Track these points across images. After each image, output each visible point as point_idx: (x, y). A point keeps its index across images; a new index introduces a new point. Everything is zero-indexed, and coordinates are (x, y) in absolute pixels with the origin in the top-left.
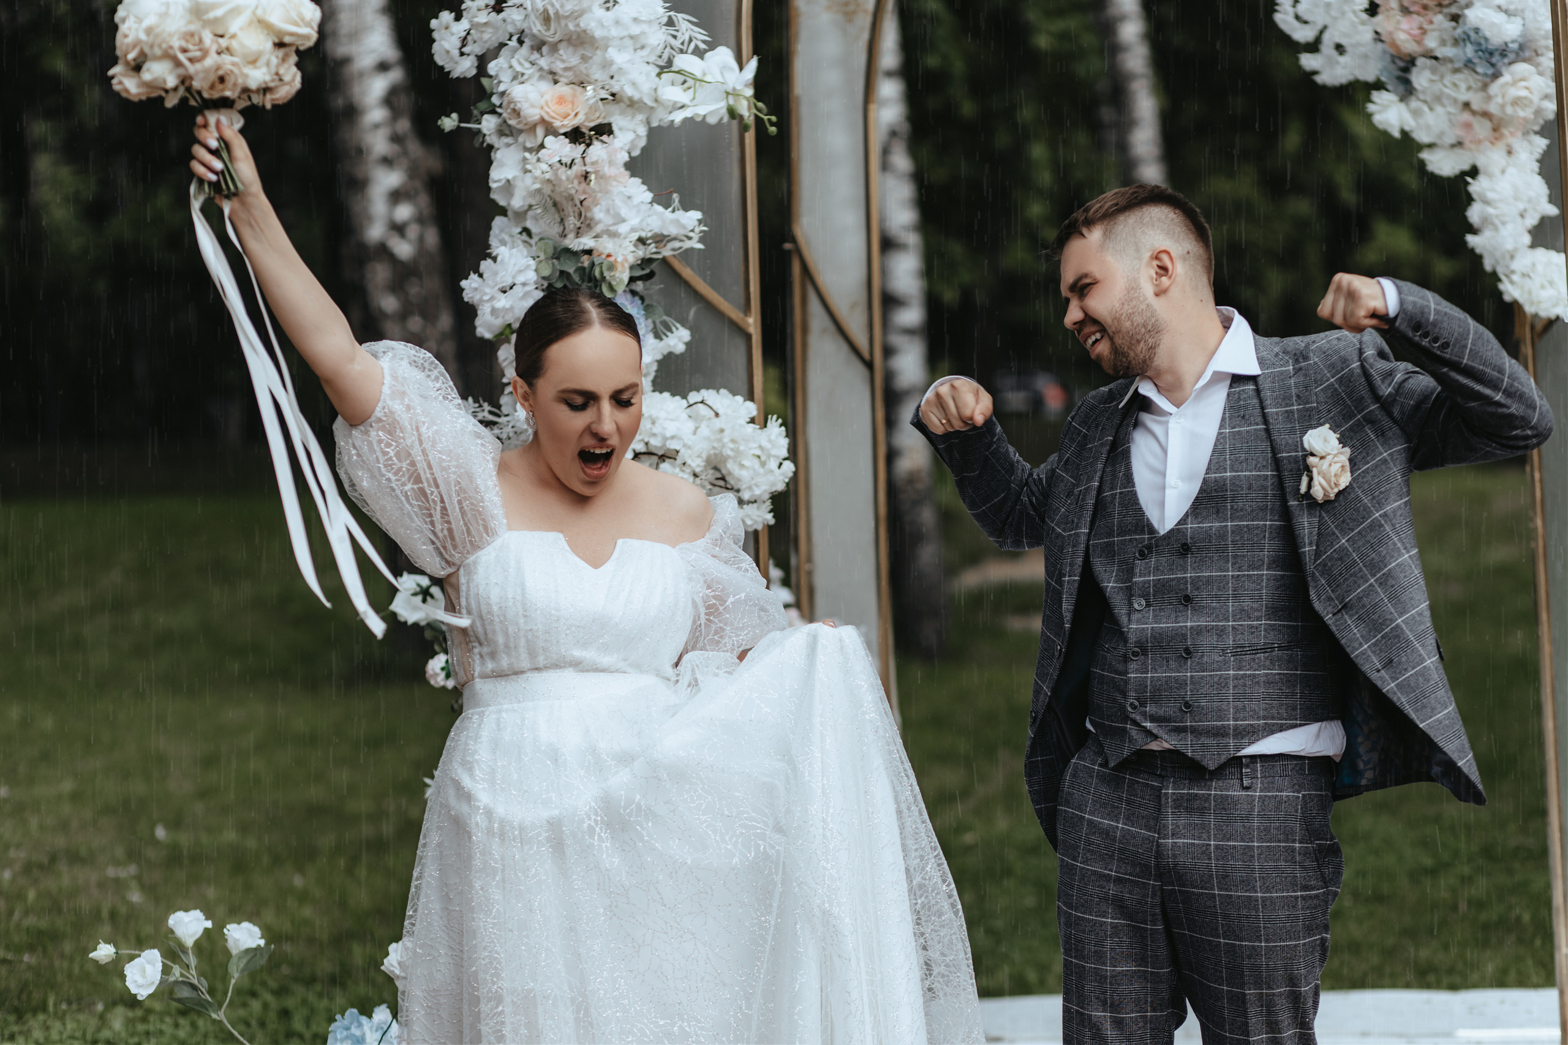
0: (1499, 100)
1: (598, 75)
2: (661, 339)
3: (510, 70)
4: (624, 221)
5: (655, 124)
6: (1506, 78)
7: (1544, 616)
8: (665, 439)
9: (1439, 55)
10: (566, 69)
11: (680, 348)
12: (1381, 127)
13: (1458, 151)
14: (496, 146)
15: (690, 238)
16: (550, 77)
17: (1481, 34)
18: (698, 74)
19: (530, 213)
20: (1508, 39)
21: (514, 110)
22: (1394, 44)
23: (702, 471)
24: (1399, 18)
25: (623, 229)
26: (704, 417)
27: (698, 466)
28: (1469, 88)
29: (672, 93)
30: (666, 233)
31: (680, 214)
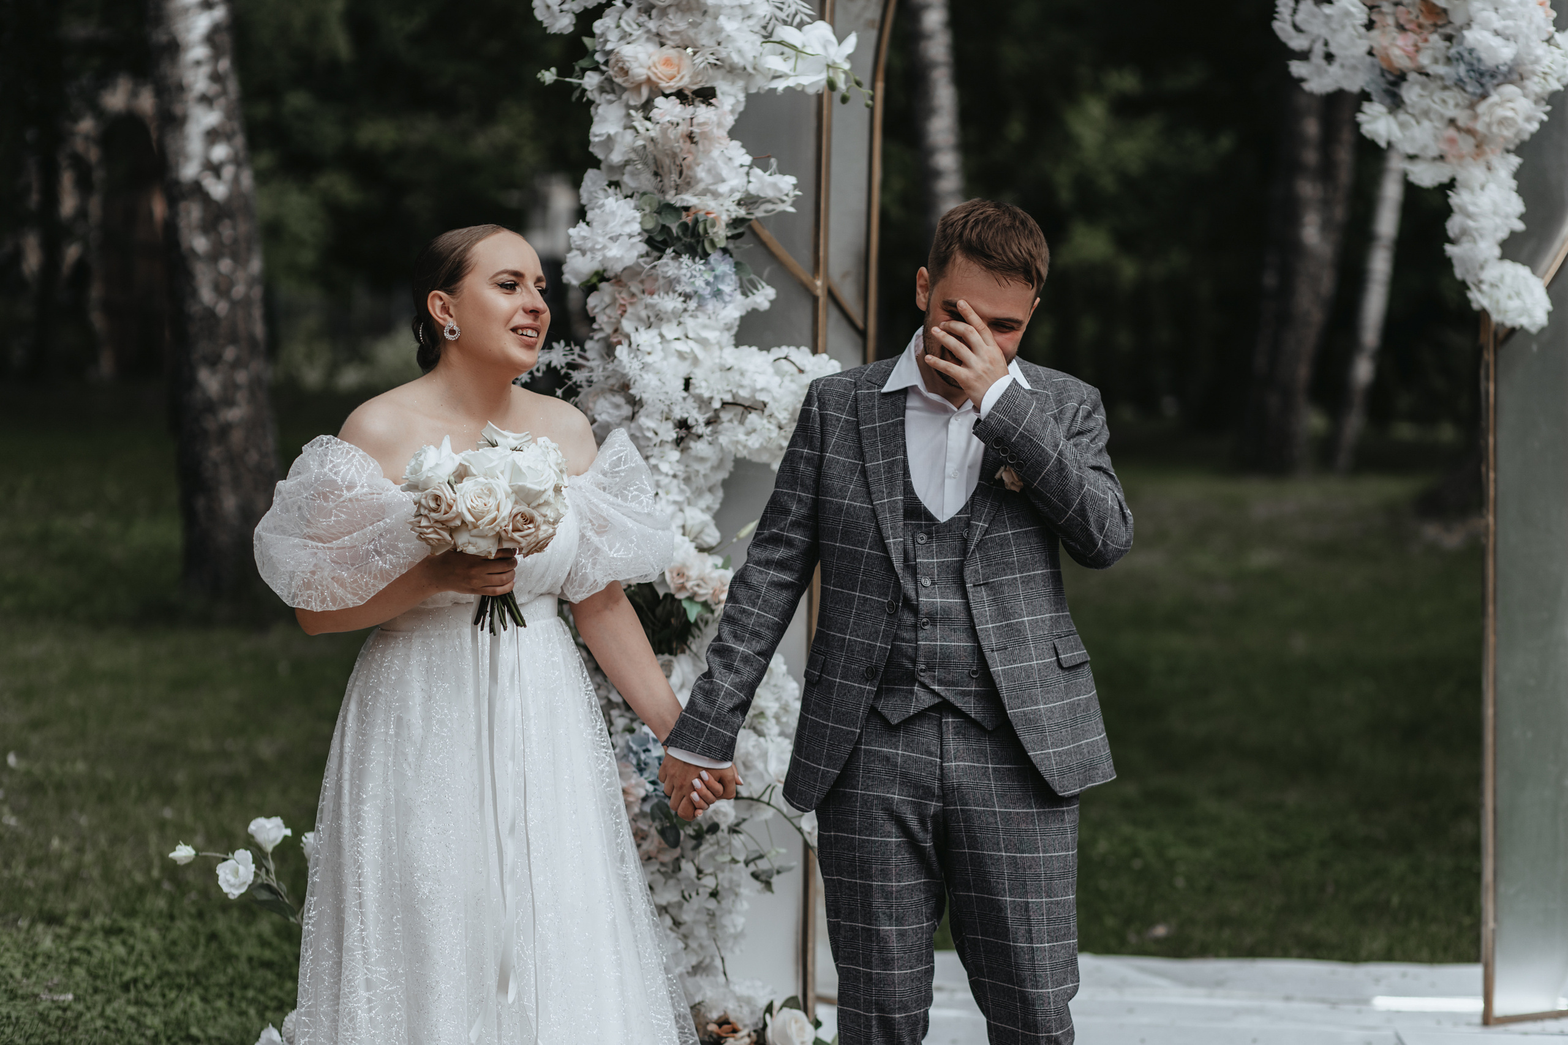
0: (1487, 119)
1: (705, 40)
2: (747, 296)
3: (617, 30)
4: (723, 181)
5: (753, 91)
6: (1494, 98)
7: (1491, 609)
8: (754, 390)
9: (1430, 71)
10: (674, 33)
11: (765, 305)
12: (1368, 136)
13: (1440, 164)
14: (598, 101)
15: (783, 201)
16: (657, 39)
17: (1474, 55)
18: (799, 45)
19: (628, 168)
20: (1501, 61)
21: (622, 69)
22: (1387, 58)
23: (786, 424)
24: (1395, 34)
25: (723, 188)
26: (787, 372)
27: (785, 418)
28: (1457, 105)
29: (774, 62)
30: (762, 195)
31: (778, 178)
